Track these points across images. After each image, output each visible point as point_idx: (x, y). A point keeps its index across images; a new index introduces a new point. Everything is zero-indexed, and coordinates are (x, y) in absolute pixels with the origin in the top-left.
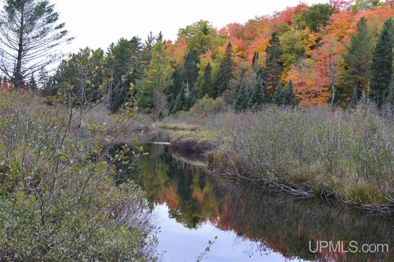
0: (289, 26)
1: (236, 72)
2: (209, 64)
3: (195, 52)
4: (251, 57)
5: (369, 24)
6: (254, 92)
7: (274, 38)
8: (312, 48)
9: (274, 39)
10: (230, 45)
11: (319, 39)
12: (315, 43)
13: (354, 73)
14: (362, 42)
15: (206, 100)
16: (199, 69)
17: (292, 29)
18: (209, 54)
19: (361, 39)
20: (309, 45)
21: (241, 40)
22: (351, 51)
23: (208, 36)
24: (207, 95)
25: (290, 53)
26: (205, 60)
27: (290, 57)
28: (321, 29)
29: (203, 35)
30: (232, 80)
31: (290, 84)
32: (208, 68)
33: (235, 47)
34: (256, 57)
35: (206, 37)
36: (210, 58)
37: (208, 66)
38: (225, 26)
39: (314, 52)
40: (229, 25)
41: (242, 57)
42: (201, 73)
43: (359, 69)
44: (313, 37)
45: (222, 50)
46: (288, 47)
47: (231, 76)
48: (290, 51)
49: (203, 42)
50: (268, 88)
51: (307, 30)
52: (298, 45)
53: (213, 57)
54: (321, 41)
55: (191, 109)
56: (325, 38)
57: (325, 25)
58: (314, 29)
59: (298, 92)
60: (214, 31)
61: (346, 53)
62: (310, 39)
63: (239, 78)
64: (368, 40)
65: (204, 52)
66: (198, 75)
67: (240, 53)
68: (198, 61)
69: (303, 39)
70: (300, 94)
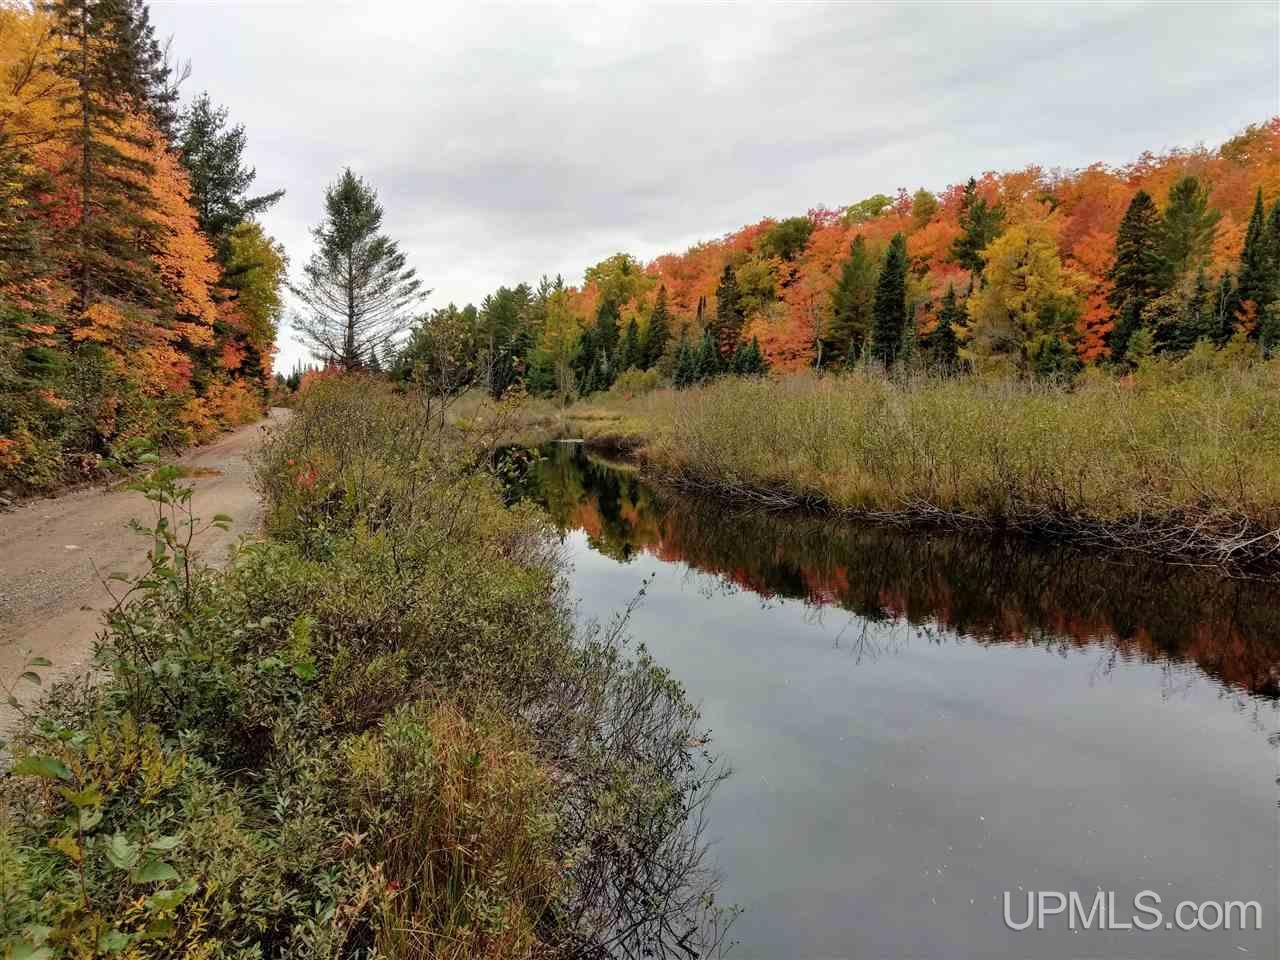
0: (750, 255)
1: (675, 330)
2: (634, 320)
3: (612, 303)
4: (695, 305)
5: (869, 244)
6: (702, 357)
7: (728, 274)
8: (785, 285)
9: (728, 275)
10: (663, 289)
11: (795, 271)
12: (789, 278)
13: (849, 319)
14: (859, 272)
15: (633, 375)
16: (619, 328)
17: (755, 259)
18: (633, 304)
19: (857, 267)
20: (781, 282)
21: (679, 281)
22: (844, 287)
23: (631, 277)
24: (633, 366)
25: (753, 295)
26: (627, 313)
27: (753, 301)
28: (797, 256)
29: (623, 277)
30: (670, 342)
31: (755, 341)
32: (633, 325)
33: (670, 292)
34: (702, 304)
35: (627, 279)
36: (634, 310)
37: (632, 323)
38: (654, 259)
39: (788, 291)
40: (660, 259)
41: (682, 306)
42: (623, 333)
43: (857, 312)
44: (785, 268)
45: (652, 296)
46: (749, 286)
47: (668, 336)
48: (754, 292)
49: (622, 288)
50: (723, 349)
51: (777, 258)
52: (764, 284)
53: (640, 309)
54: (797, 275)
55: (612, 388)
56: (804, 270)
57: (802, 249)
58: (787, 256)
59: (768, 352)
60: (638, 269)
61: (836, 289)
62: (781, 272)
63: (679, 338)
64: (868, 269)
65: (625, 303)
66: (619, 337)
67: (679, 299)
68: (617, 316)
69: (771, 273)
70: (770, 355)
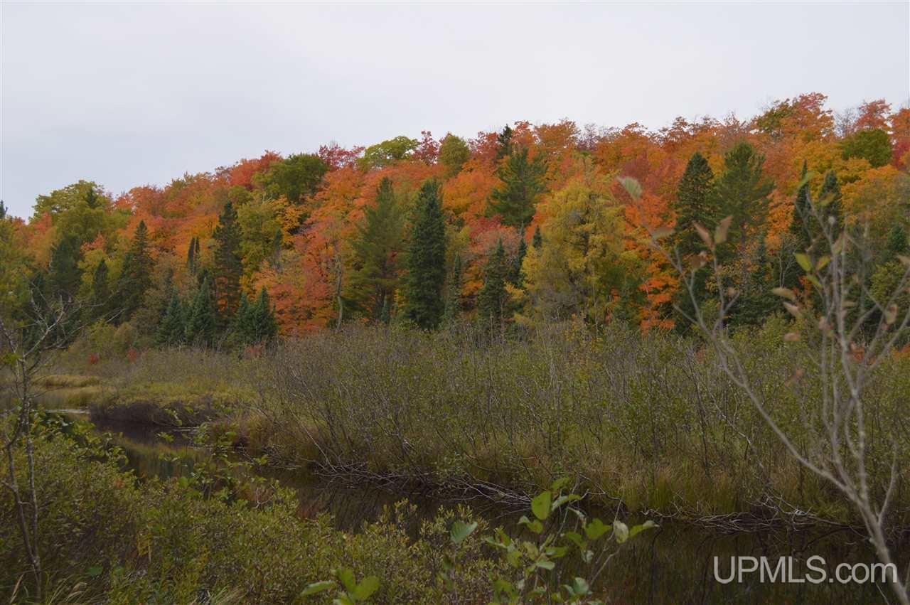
0: (250, 194)
1: (157, 276)
2: (103, 261)
3: (73, 240)
4: (184, 248)
5: (397, 191)
6: (197, 311)
7: (228, 212)
8: (293, 231)
9: (228, 215)
10: (142, 225)
11: (306, 216)
12: (298, 224)
13: (374, 275)
14: (386, 221)
15: (99, 327)
16: (82, 271)
17: (256, 197)
18: (100, 242)
19: (385, 216)
20: (286, 228)
21: (160, 218)
22: (369, 236)
23: (97, 209)
24: (101, 319)
25: (253, 240)
26: (93, 255)
27: (255, 248)
28: (308, 198)
29: (88, 209)
30: (151, 291)
31: (265, 295)
32: (102, 268)
33: (150, 230)
34: (195, 246)
35: (93, 211)
36: (101, 250)
37: (100, 265)
38: (127, 191)
39: (297, 238)
40: (135, 191)
41: (162, 249)
42: (87, 279)
43: (385, 267)
44: (292, 212)
45: (126, 237)
46: (249, 229)
47: (148, 284)
48: (254, 238)
49: (88, 222)
50: (219, 303)
51: (283, 200)
52: (267, 227)
53: (109, 249)
54: (308, 221)
55: (72, 347)
56: (315, 215)
57: (314, 190)
58: (295, 198)
59: (278, 309)
60: (107, 201)
61: (360, 240)
62: (288, 216)
63: (163, 287)
64: (396, 218)
65: (90, 240)
66: (81, 283)
67: (160, 240)
68: (80, 257)
69: (275, 216)
70: (281, 312)
